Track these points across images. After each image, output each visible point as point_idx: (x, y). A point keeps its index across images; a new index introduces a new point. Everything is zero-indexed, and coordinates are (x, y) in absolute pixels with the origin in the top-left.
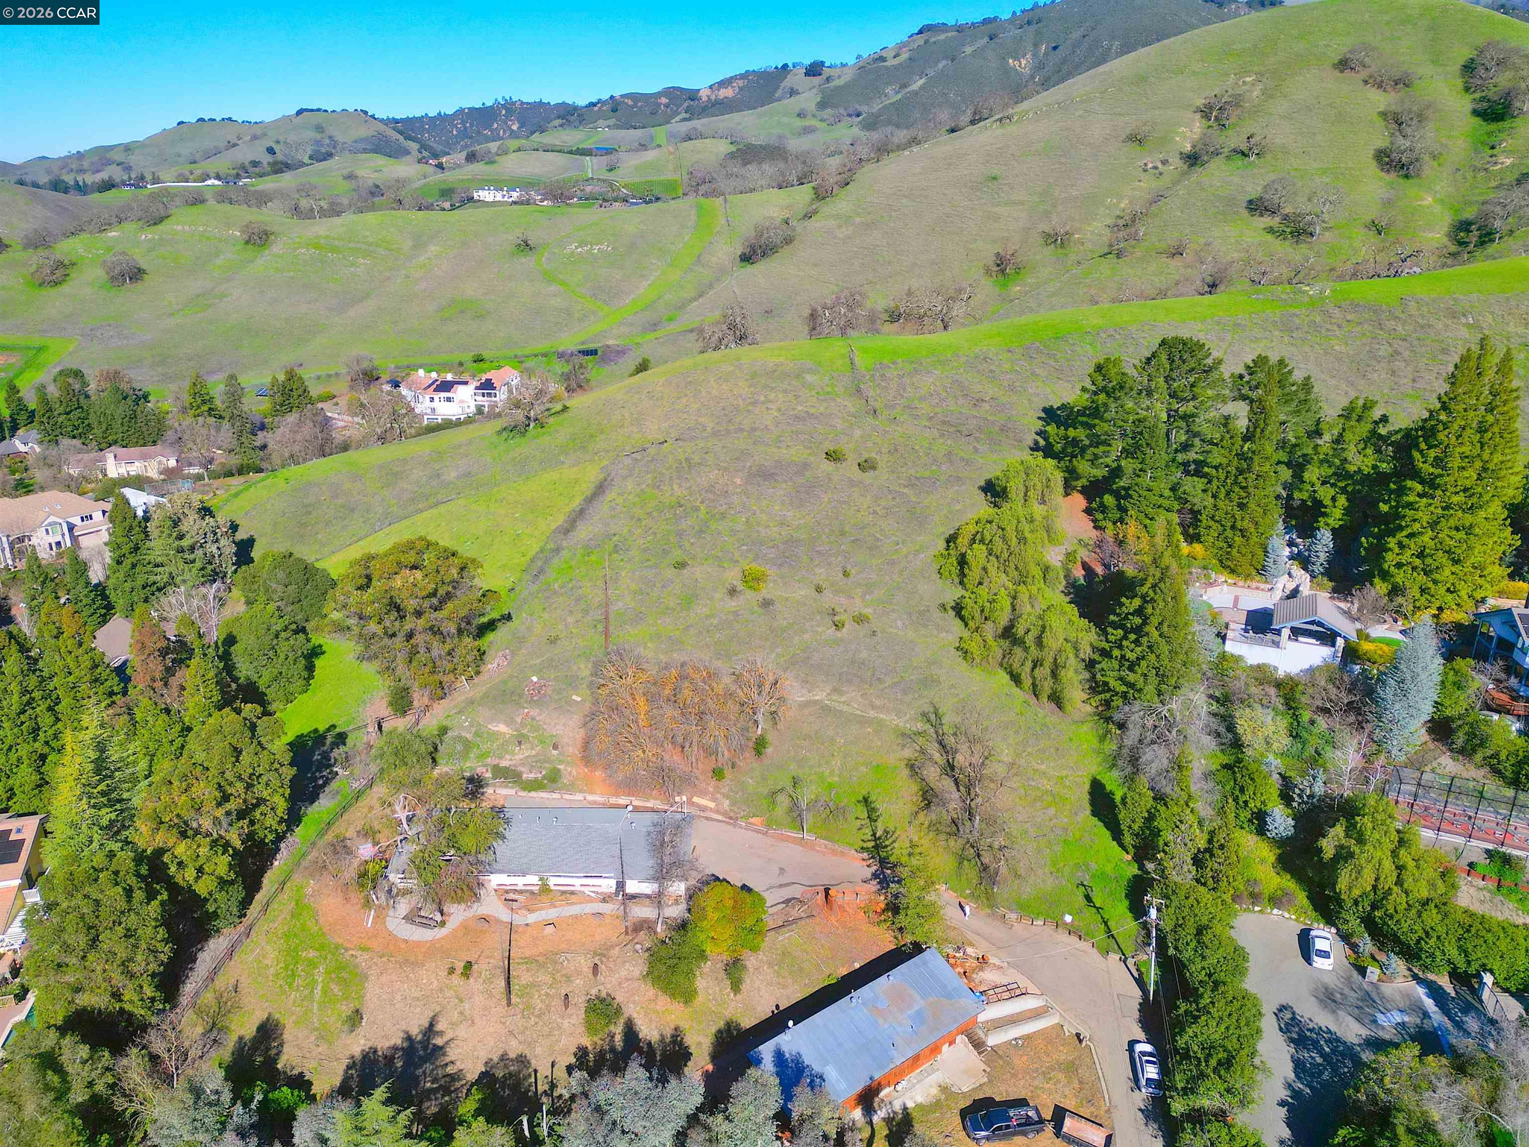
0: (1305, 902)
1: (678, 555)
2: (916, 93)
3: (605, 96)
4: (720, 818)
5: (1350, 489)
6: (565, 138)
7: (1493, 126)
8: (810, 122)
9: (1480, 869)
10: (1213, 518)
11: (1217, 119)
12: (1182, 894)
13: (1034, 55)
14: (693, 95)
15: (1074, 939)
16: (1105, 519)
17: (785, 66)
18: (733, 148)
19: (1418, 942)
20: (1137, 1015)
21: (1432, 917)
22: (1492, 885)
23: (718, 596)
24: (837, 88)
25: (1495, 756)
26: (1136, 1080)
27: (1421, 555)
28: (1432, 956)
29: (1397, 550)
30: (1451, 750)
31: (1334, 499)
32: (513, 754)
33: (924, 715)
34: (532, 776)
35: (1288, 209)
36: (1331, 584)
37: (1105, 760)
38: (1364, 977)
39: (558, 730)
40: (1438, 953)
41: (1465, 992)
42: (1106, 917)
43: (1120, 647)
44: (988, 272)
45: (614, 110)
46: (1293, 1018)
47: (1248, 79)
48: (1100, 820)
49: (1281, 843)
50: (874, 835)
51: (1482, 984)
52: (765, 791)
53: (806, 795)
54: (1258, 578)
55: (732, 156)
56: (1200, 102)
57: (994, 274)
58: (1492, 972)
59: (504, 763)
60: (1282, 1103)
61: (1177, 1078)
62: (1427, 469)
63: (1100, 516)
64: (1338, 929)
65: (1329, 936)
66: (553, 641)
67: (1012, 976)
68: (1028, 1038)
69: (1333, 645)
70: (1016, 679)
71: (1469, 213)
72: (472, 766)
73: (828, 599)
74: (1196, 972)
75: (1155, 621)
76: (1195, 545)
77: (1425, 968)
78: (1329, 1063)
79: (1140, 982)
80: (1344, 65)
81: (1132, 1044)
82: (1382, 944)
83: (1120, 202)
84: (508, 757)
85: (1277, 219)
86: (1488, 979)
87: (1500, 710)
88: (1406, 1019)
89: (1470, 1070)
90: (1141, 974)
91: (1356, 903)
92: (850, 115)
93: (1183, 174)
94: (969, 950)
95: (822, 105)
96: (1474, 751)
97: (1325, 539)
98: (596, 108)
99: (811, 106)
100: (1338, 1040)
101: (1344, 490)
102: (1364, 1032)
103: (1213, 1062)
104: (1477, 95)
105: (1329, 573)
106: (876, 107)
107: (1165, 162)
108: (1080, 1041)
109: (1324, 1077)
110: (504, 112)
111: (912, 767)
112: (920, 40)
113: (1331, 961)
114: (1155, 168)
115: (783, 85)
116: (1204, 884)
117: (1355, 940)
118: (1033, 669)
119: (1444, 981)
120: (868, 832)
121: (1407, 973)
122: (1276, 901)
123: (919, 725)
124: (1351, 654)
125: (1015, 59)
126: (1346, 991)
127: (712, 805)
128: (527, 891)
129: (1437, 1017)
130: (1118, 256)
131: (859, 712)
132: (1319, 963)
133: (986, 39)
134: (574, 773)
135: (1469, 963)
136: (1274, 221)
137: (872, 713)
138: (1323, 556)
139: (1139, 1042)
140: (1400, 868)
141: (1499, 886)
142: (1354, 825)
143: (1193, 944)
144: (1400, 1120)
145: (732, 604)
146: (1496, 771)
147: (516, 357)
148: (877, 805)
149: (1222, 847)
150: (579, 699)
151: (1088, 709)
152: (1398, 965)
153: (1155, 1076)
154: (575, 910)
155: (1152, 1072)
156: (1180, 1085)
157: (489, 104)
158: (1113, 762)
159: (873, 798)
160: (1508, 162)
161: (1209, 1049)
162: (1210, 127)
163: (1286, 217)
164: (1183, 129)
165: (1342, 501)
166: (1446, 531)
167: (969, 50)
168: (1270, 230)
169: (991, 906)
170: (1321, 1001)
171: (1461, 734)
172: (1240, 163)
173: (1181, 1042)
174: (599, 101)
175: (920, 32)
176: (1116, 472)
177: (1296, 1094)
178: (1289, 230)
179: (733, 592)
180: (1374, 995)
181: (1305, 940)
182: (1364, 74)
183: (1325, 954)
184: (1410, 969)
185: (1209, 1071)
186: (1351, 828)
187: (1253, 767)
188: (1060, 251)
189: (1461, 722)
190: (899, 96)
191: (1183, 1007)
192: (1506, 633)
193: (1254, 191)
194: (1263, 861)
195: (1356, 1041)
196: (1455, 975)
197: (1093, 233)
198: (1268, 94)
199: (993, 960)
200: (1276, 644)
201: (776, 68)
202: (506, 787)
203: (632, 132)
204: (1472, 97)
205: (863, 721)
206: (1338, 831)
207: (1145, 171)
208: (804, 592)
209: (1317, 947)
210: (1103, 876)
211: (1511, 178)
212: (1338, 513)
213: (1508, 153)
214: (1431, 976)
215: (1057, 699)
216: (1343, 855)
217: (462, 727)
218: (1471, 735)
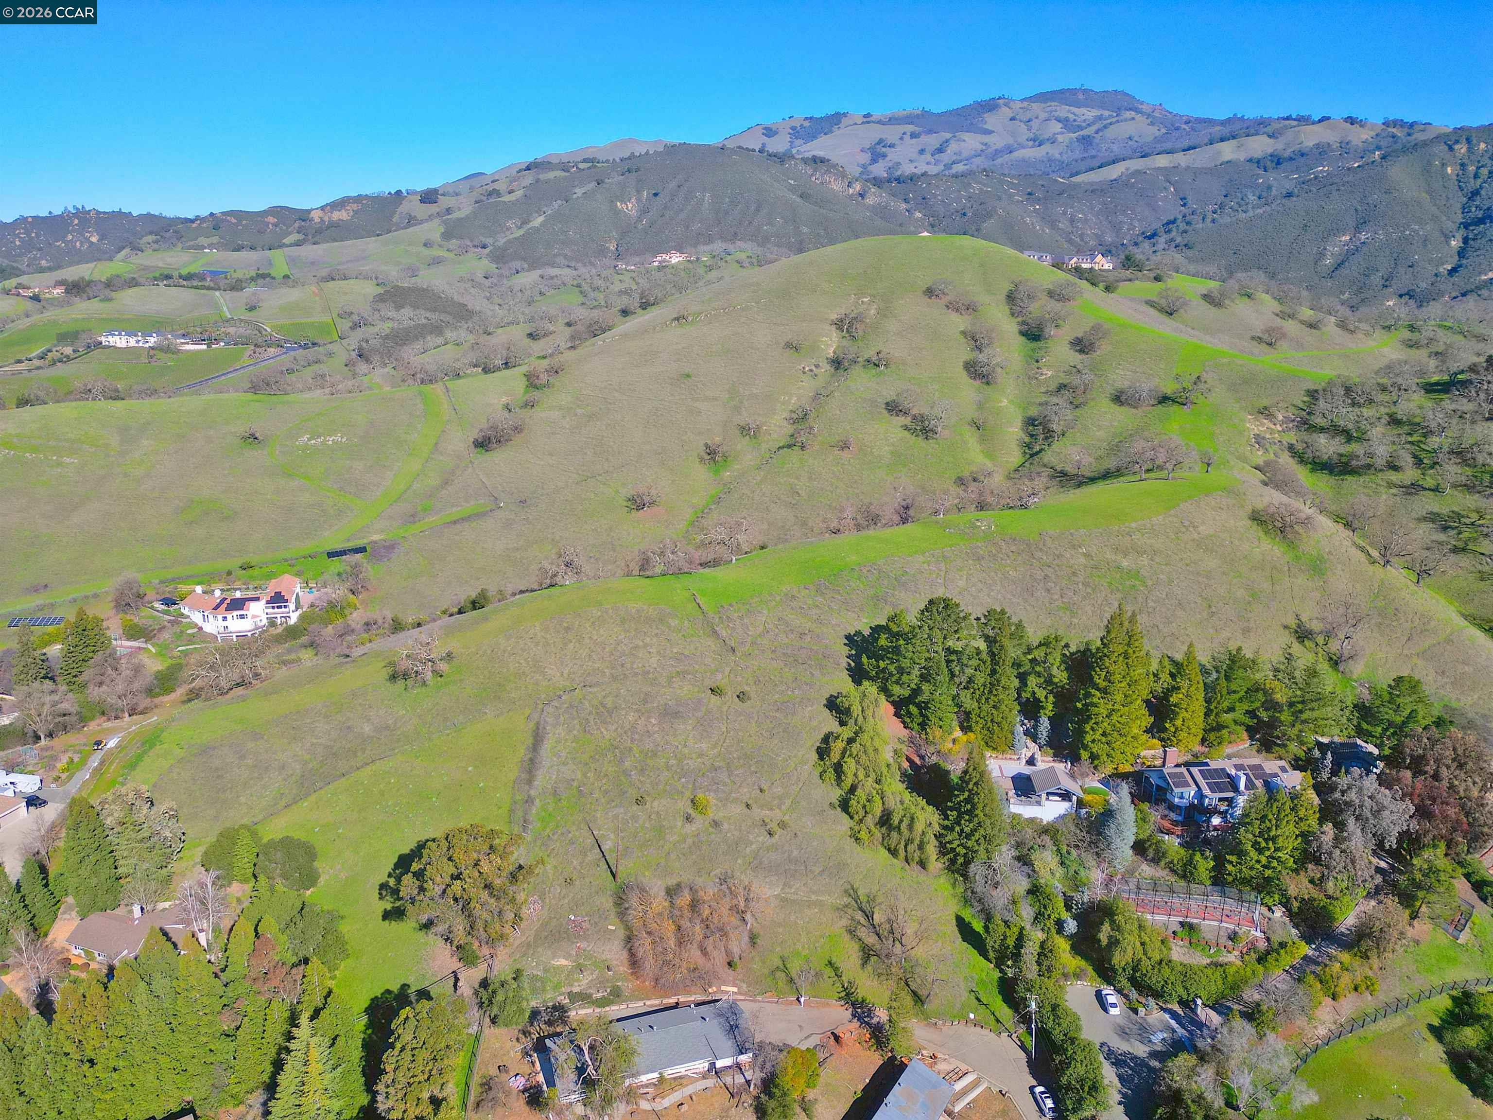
0: (1094, 974)
1: (633, 793)
2: (537, 230)
3: (204, 213)
4: (743, 998)
5: (1055, 691)
6: (169, 260)
7: (1034, 345)
8: (436, 252)
9: (1179, 934)
10: (979, 716)
11: (848, 331)
12: (1037, 987)
13: (639, 200)
14: (303, 215)
15: (978, 1029)
16: (912, 722)
17: (399, 192)
18: (380, 290)
19: (1162, 988)
20: (1027, 1069)
21: (1166, 972)
22: (1187, 944)
23: (679, 824)
24: (459, 220)
25: (1172, 862)
26: (1041, 1110)
27: (1104, 734)
28: (1171, 995)
29: (1091, 733)
30: (1146, 860)
31: (1046, 697)
32: (578, 980)
33: (846, 891)
34: (599, 995)
35: (915, 411)
36: (1052, 751)
37: (960, 901)
38: (1137, 1014)
39: (607, 956)
40: (1174, 993)
41: (1187, 1010)
42: (993, 1010)
43: (959, 824)
44: (702, 460)
45: (216, 228)
46: (1109, 1050)
47: (865, 300)
48: (969, 944)
49: (1071, 937)
50: (843, 987)
51: (1196, 1005)
52: (766, 971)
53: (794, 967)
54: (1010, 752)
55: (380, 299)
56: (834, 317)
57: (707, 462)
58: (1200, 997)
59: (576, 989)
60: (1120, 1103)
61: (1068, 1102)
62: (1102, 684)
63: (908, 720)
64: (1115, 987)
65: (1112, 992)
66: (569, 882)
67: (954, 1064)
68: (974, 1101)
69: (1071, 801)
70: (893, 852)
71: (1033, 412)
72: (551, 997)
73: (758, 813)
74: (1057, 1035)
75: (980, 806)
76: (970, 734)
77: (1166, 1002)
78: (1136, 1072)
79: (1023, 1047)
80: (930, 292)
81: (1032, 1088)
82: (1141, 991)
83: (790, 399)
84: (576, 984)
85: (909, 419)
86: (1199, 1002)
87: (1169, 832)
88: (1165, 1035)
89: (1207, 1058)
90: (1022, 1043)
91: (1124, 970)
92: (475, 246)
93: (833, 376)
94: (924, 1052)
95: (447, 236)
96: (1159, 860)
97: (1045, 725)
98: (194, 225)
99: (436, 236)
100: (1136, 1057)
101: (1051, 692)
102: (1147, 1049)
103: (1086, 1089)
104: (1020, 319)
105: (1050, 744)
106: (501, 242)
107: (817, 366)
108: (1004, 1095)
109: (1136, 1082)
110: (76, 221)
111: (851, 932)
112: (529, 178)
113: (1118, 1009)
114: (811, 370)
115: (399, 210)
116: (1043, 975)
117: (1125, 992)
118: (906, 847)
119: (1176, 1007)
120: (839, 985)
121: (1157, 1007)
122: (1078, 976)
123: (845, 899)
124: (1080, 804)
125: (622, 202)
126: (1131, 1026)
127: (735, 990)
128: (650, 1084)
129: (1181, 1031)
130: (803, 448)
131: (805, 898)
132: (1114, 1011)
133: (594, 184)
134: (630, 985)
135: (1189, 994)
136: (907, 420)
137: (813, 897)
138: (1045, 734)
139: (1035, 1087)
140: (1143, 944)
141: (1191, 944)
142: (1114, 921)
143: (1052, 1018)
144: (1186, 1096)
145: (690, 829)
146: (1173, 871)
147: (286, 560)
148: (838, 965)
149: (1051, 951)
150: (614, 928)
151: (941, 866)
152: (1152, 1002)
153: (1052, 1106)
154: (689, 1090)
155: (1049, 1103)
156: (1070, 1107)
157: (57, 211)
158: (966, 902)
159: (834, 960)
160: (1050, 373)
161: (1082, 1081)
162: (843, 337)
163: (914, 418)
164: (824, 339)
165: (1051, 698)
166: (1115, 718)
167: (579, 191)
168: (906, 428)
169: (926, 1019)
170: (1119, 1035)
171: (1151, 850)
172: (874, 371)
173: (1064, 1080)
174: (197, 218)
175: (528, 168)
176: (916, 692)
177: (1124, 1096)
178: (918, 428)
179: (688, 819)
180: (1145, 1025)
181: (1099, 995)
182: (945, 300)
183: (1114, 1005)
184: (1157, 1004)
185: (1085, 1095)
186: (1113, 922)
187: (1048, 890)
188: (754, 441)
189: (1149, 843)
190: (521, 232)
191: (1058, 1059)
192: (1161, 783)
193: (890, 394)
194: (1064, 951)
195: (1145, 1056)
196: (1182, 1003)
197: (775, 424)
198: (883, 313)
199: (939, 1055)
200: (1039, 803)
201: (390, 193)
202: (584, 1008)
203: (244, 254)
204: (1017, 320)
205: (810, 904)
206: (1106, 928)
207: (804, 373)
208: (738, 810)
209: (1109, 1002)
210: (982, 982)
211: (1053, 387)
212: (1050, 707)
213: (1049, 367)
214: (1169, 1006)
215: (922, 864)
216: (1114, 943)
217: (532, 967)
218: (1157, 851)
